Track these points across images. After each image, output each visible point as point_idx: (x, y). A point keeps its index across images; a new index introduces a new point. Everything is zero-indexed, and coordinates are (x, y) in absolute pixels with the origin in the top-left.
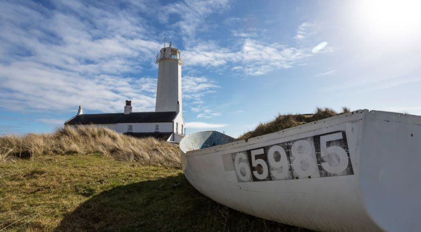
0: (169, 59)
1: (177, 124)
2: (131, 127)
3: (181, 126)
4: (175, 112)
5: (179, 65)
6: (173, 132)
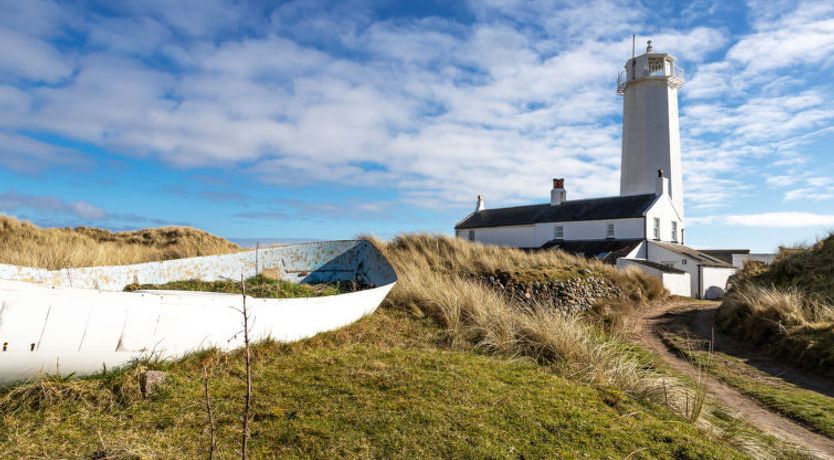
0: (644, 80)
1: (657, 221)
2: (560, 231)
3: (671, 226)
4: (654, 195)
5: (669, 89)
6: (645, 238)
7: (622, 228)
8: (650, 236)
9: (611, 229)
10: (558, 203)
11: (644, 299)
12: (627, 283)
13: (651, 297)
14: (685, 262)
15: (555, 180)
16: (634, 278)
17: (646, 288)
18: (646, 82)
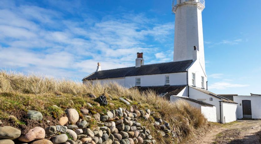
0: (185, 4)
1: (194, 75)
2: (138, 81)
3: (201, 79)
4: (192, 60)
5: (198, 9)
6: (188, 85)
7: (174, 79)
8: (190, 84)
9: (167, 80)
10: (139, 66)
11: (192, 128)
12: (177, 115)
13: (196, 125)
14: (211, 99)
15: (138, 53)
16: (182, 110)
17: (192, 117)
18: (187, 5)
